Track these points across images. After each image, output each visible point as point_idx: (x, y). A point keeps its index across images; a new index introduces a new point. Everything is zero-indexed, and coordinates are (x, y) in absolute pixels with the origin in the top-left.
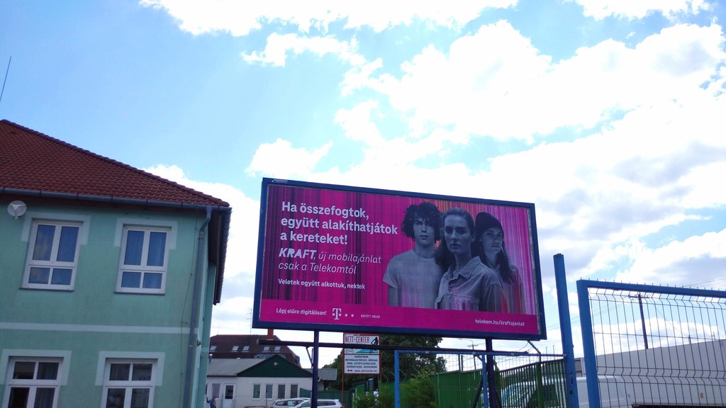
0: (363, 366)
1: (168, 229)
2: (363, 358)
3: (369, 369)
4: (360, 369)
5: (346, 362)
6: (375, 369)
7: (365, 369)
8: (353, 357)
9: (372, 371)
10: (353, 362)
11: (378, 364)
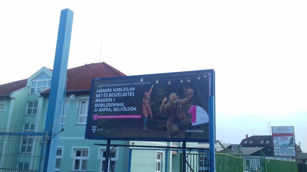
0: (285, 152)
2: (285, 148)
3: (289, 154)
5: (275, 151)
6: (293, 154)
8: (279, 148)
11: (294, 151)
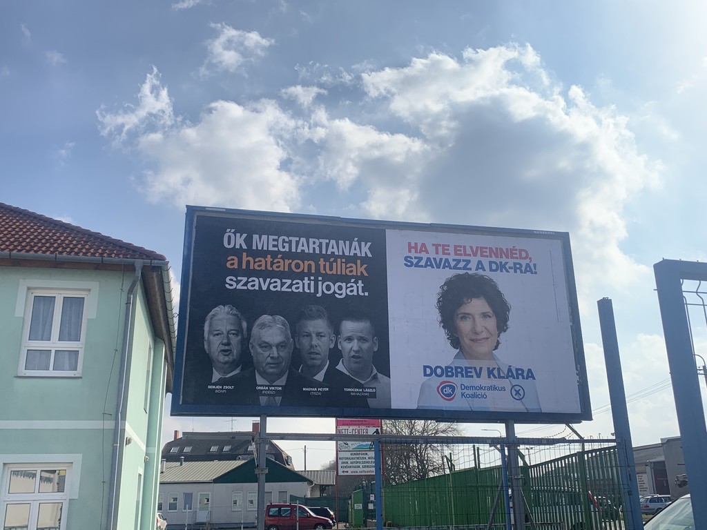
0: (361, 466)
1: (86, 293)
2: (360, 456)
3: (369, 469)
4: (358, 470)
5: (340, 461)
7: (364, 469)
8: (348, 455)
10: (349, 461)
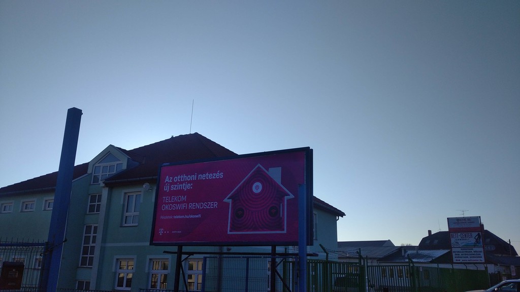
0: (469, 256)
2: (468, 250)
3: (475, 259)
4: (467, 259)
5: (454, 254)
6: (481, 259)
7: (472, 259)
8: (459, 250)
9: (478, 260)
10: (460, 254)
11: (482, 254)
